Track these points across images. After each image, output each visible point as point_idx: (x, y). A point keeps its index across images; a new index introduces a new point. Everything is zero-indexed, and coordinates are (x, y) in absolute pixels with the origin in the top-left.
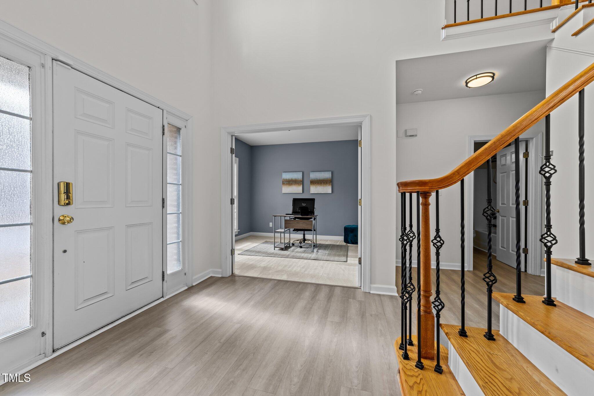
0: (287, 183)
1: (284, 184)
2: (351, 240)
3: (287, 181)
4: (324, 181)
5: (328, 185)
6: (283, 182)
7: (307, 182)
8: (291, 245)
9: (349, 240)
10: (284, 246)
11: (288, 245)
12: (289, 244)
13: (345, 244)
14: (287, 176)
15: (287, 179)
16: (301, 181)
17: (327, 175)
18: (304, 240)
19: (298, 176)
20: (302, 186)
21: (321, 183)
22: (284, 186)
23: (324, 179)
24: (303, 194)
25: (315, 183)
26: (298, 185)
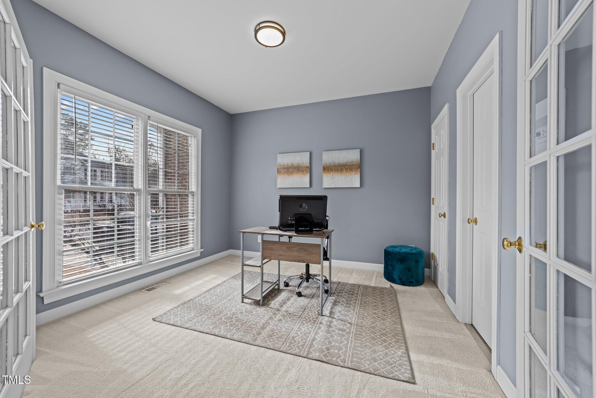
0: (285, 170)
1: (280, 172)
2: (399, 276)
3: (285, 168)
4: (347, 165)
5: (354, 173)
6: (278, 169)
7: (317, 169)
8: (282, 286)
9: (396, 276)
10: (262, 295)
11: (277, 287)
12: (278, 285)
13: (387, 284)
14: (284, 160)
15: (285, 164)
16: (308, 167)
17: (353, 156)
18: (308, 277)
19: (303, 159)
20: (309, 175)
21: (341, 170)
22: (279, 176)
23: (347, 162)
24: (311, 189)
25: (332, 170)
26: (303, 174)
